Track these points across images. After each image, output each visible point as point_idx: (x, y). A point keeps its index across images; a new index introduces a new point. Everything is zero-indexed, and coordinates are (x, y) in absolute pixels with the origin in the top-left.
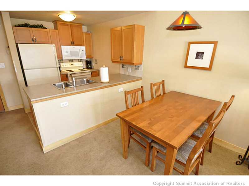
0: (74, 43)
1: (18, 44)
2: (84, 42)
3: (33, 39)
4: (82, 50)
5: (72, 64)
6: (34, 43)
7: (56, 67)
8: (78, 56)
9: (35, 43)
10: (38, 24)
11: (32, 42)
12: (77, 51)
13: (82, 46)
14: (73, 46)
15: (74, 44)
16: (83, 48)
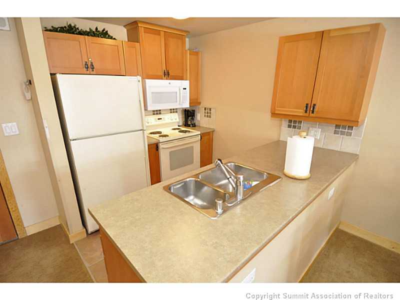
0: (168, 73)
1: (55, 74)
2: (187, 70)
3: (86, 64)
4: (184, 89)
5: (159, 119)
6: (88, 72)
7: (141, 130)
8: (177, 102)
9: (92, 73)
10: (97, 29)
11: (85, 69)
12: (175, 91)
13: (182, 79)
14: (167, 79)
15: (168, 75)
16: (186, 84)
